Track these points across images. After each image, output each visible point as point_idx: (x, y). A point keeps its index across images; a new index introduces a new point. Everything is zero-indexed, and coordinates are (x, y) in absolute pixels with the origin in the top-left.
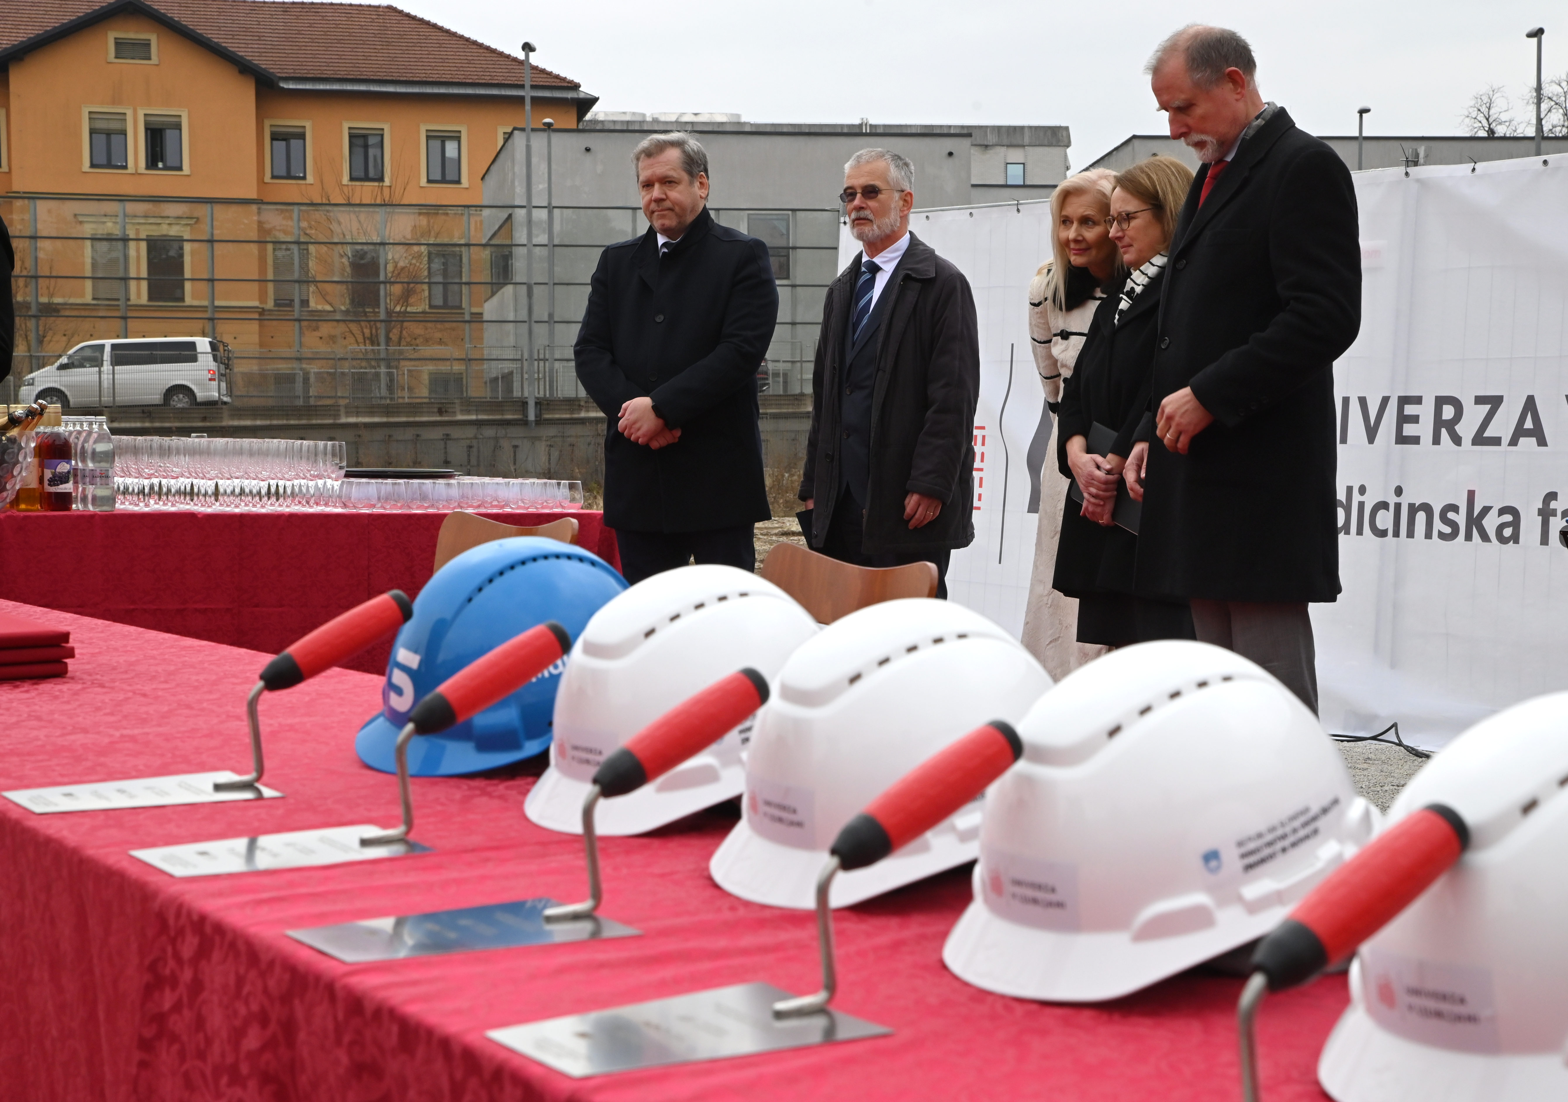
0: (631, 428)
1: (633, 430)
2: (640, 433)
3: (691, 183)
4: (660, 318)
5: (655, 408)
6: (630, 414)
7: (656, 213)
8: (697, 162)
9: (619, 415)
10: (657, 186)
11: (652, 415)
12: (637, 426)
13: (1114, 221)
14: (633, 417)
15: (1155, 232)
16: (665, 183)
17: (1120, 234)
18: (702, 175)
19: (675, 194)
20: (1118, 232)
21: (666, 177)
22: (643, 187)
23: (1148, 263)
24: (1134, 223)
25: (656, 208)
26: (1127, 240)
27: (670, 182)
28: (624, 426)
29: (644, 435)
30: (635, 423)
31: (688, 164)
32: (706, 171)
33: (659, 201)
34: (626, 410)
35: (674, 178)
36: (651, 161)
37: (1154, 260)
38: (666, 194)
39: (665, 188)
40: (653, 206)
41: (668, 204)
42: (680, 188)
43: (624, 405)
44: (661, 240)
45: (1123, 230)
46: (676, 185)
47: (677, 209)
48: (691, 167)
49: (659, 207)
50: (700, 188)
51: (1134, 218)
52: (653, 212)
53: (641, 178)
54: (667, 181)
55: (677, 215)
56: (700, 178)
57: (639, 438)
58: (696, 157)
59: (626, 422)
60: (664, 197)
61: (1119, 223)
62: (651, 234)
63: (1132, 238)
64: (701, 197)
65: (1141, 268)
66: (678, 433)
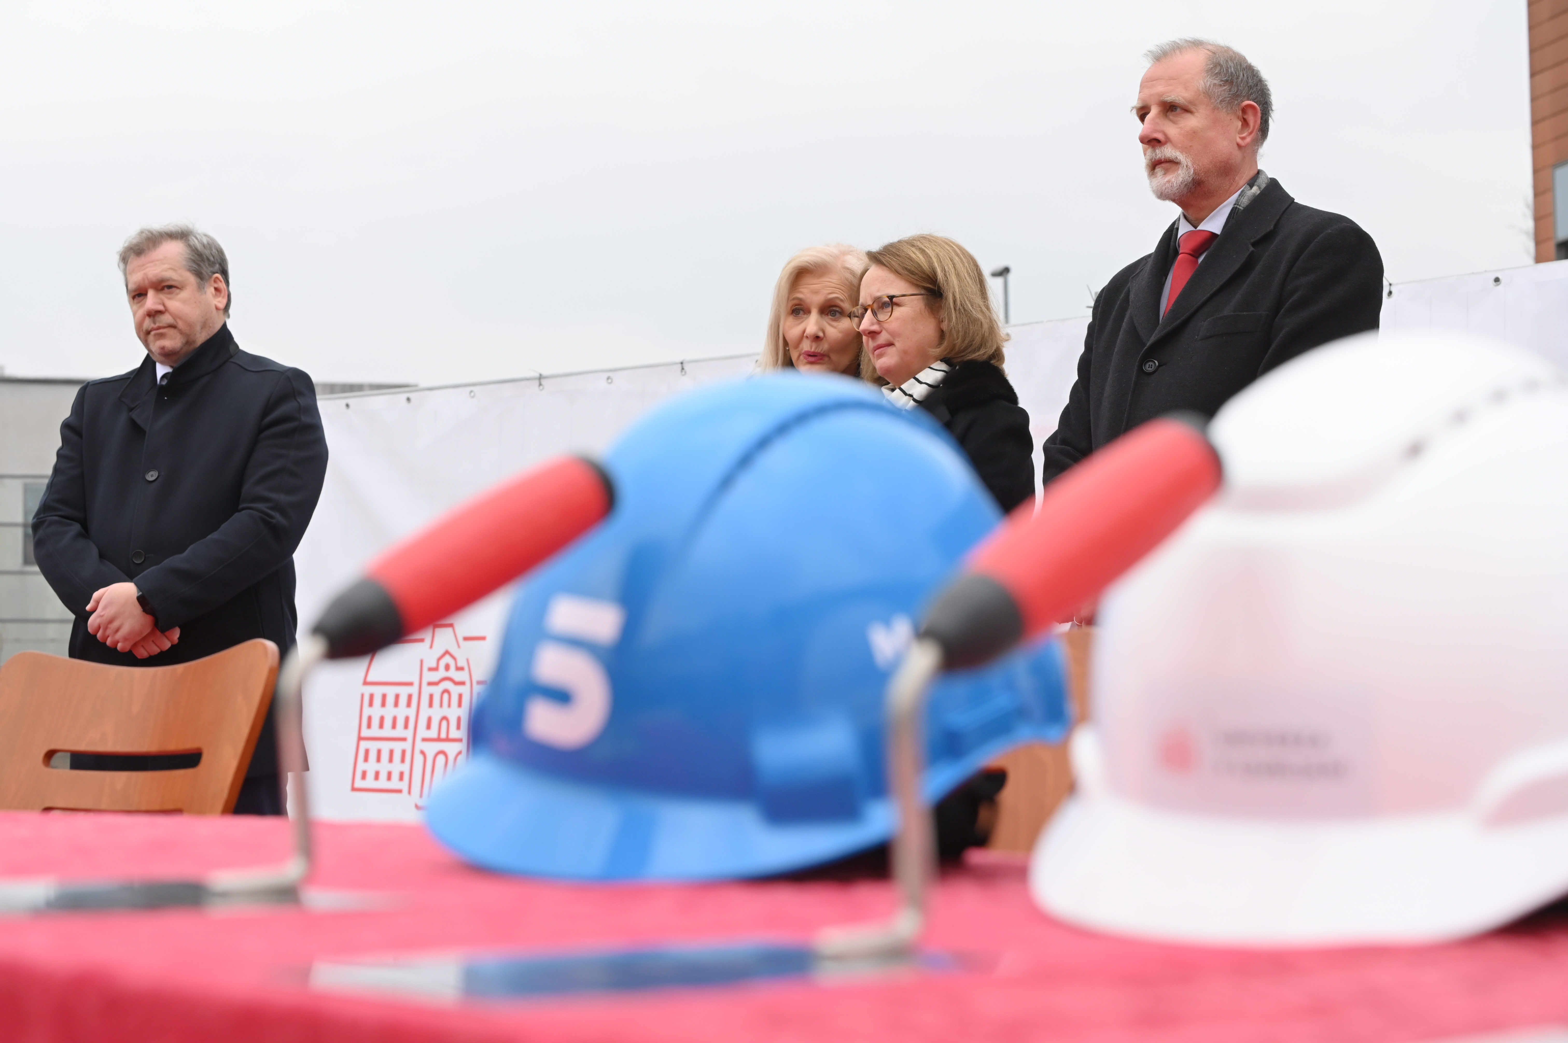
0: (106, 628)
1: (108, 632)
2: (119, 636)
3: (201, 288)
4: (152, 476)
5: (141, 600)
6: (105, 608)
7: (153, 333)
8: (208, 260)
9: (88, 608)
10: (151, 293)
11: (137, 609)
12: (115, 625)
13: (866, 310)
14: (109, 613)
15: (927, 329)
16: (162, 289)
17: (875, 328)
18: (217, 278)
19: (176, 303)
20: (873, 324)
21: (162, 281)
22: (134, 298)
23: (912, 380)
24: (898, 312)
25: (153, 325)
26: (883, 338)
27: (170, 287)
28: (96, 624)
29: (125, 639)
30: (111, 621)
31: (194, 261)
32: (224, 273)
33: (153, 314)
34: (98, 602)
35: (174, 280)
36: (143, 259)
37: (921, 376)
38: (164, 305)
39: (163, 296)
40: (148, 323)
41: (166, 319)
42: (184, 294)
43: (96, 595)
44: (161, 370)
45: (879, 322)
46: (178, 291)
47: (180, 324)
48: (199, 265)
49: (154, 323)
50: (215, 296)
51: (898, 305)
52: (148, 333)
53: (131, 286)
54: (164, 286)
55: (181, 332)
56: (215, 282)
57: (118, 642)
58: (207, 252)
59: (98, 621)
60: (161, 308)
61: (874, 313)
62: (149, 364)
63: (893, 334)
64: (217, 308)
65: (903, 387)
66: (176, 634)
